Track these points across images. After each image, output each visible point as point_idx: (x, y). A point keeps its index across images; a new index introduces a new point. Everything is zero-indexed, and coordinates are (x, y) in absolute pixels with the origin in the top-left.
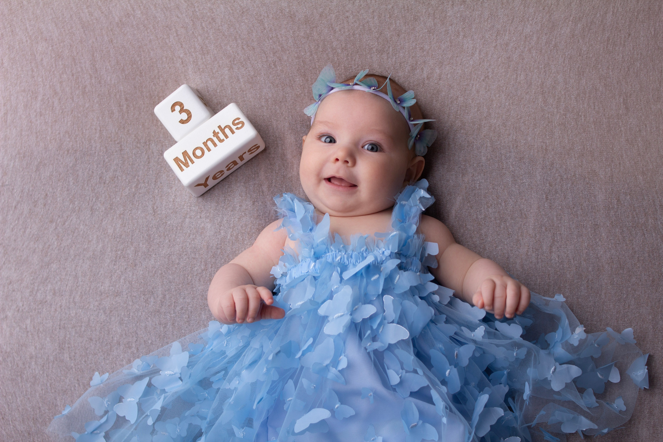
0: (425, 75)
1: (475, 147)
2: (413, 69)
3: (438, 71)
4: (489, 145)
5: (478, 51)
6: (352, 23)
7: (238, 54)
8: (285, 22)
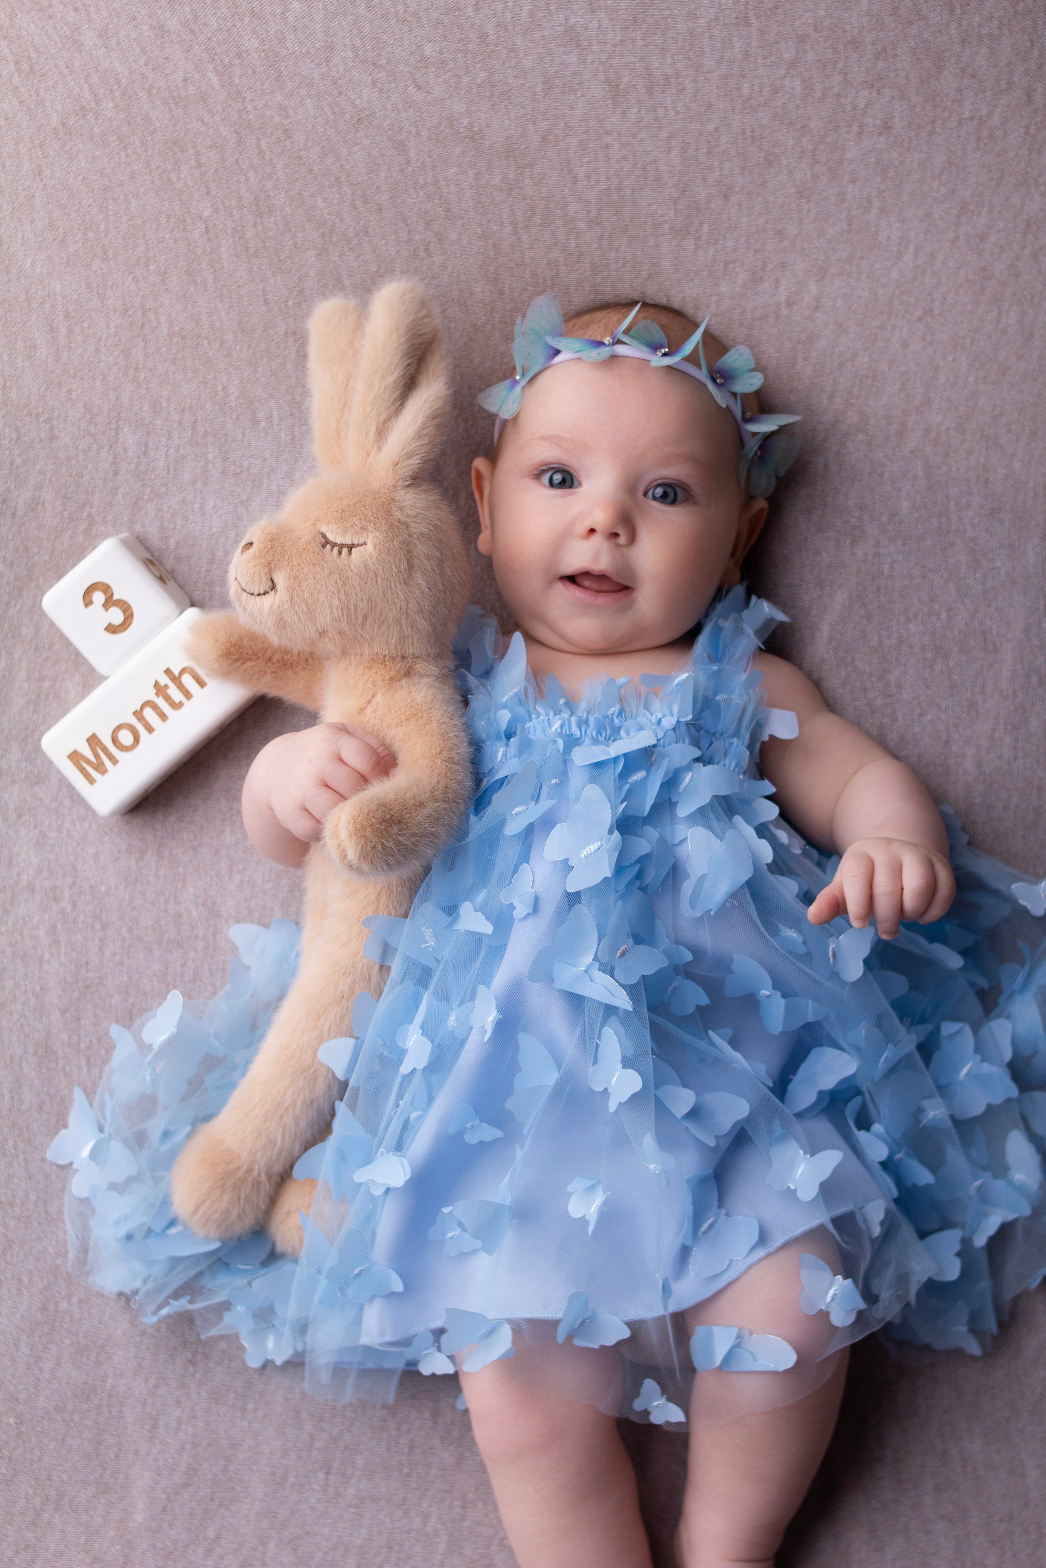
0: (782, 296)
1: (886, 475)
2: (755, 279)
3: (813, 288)
4: (920, 473)
5: (912, 247)
6: (618, 161)
7: (342, 219)
8: (458, 150)
